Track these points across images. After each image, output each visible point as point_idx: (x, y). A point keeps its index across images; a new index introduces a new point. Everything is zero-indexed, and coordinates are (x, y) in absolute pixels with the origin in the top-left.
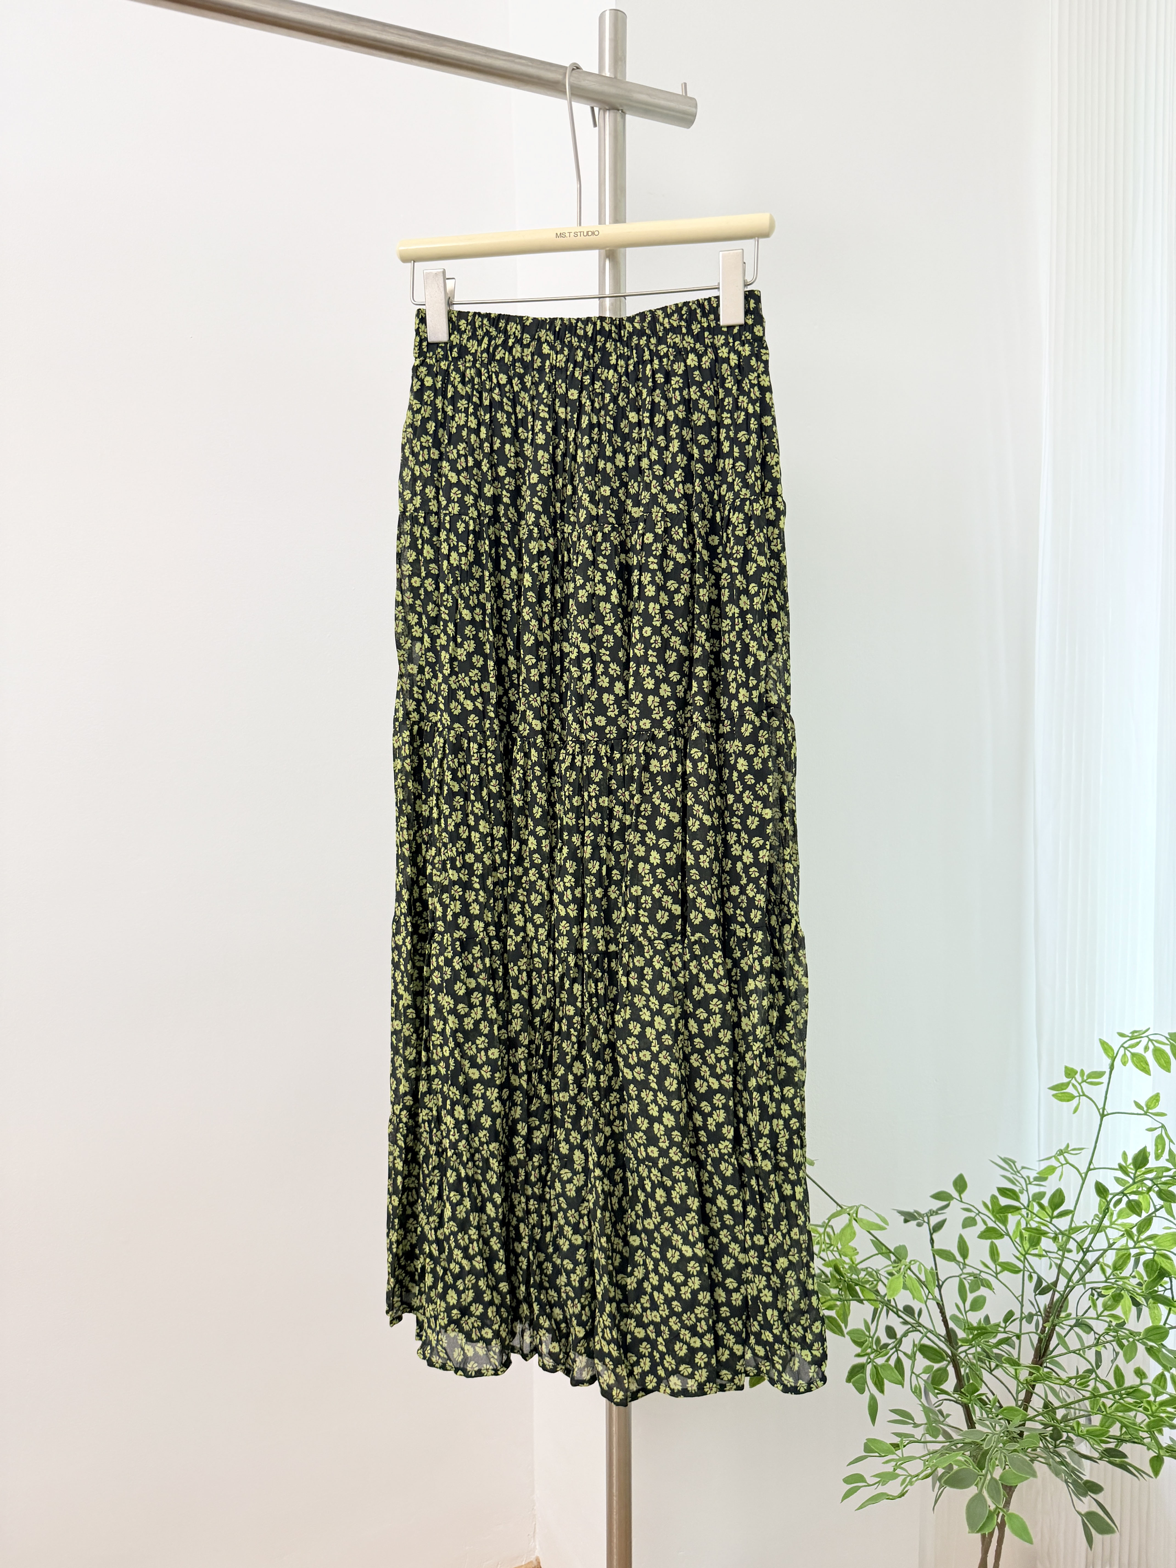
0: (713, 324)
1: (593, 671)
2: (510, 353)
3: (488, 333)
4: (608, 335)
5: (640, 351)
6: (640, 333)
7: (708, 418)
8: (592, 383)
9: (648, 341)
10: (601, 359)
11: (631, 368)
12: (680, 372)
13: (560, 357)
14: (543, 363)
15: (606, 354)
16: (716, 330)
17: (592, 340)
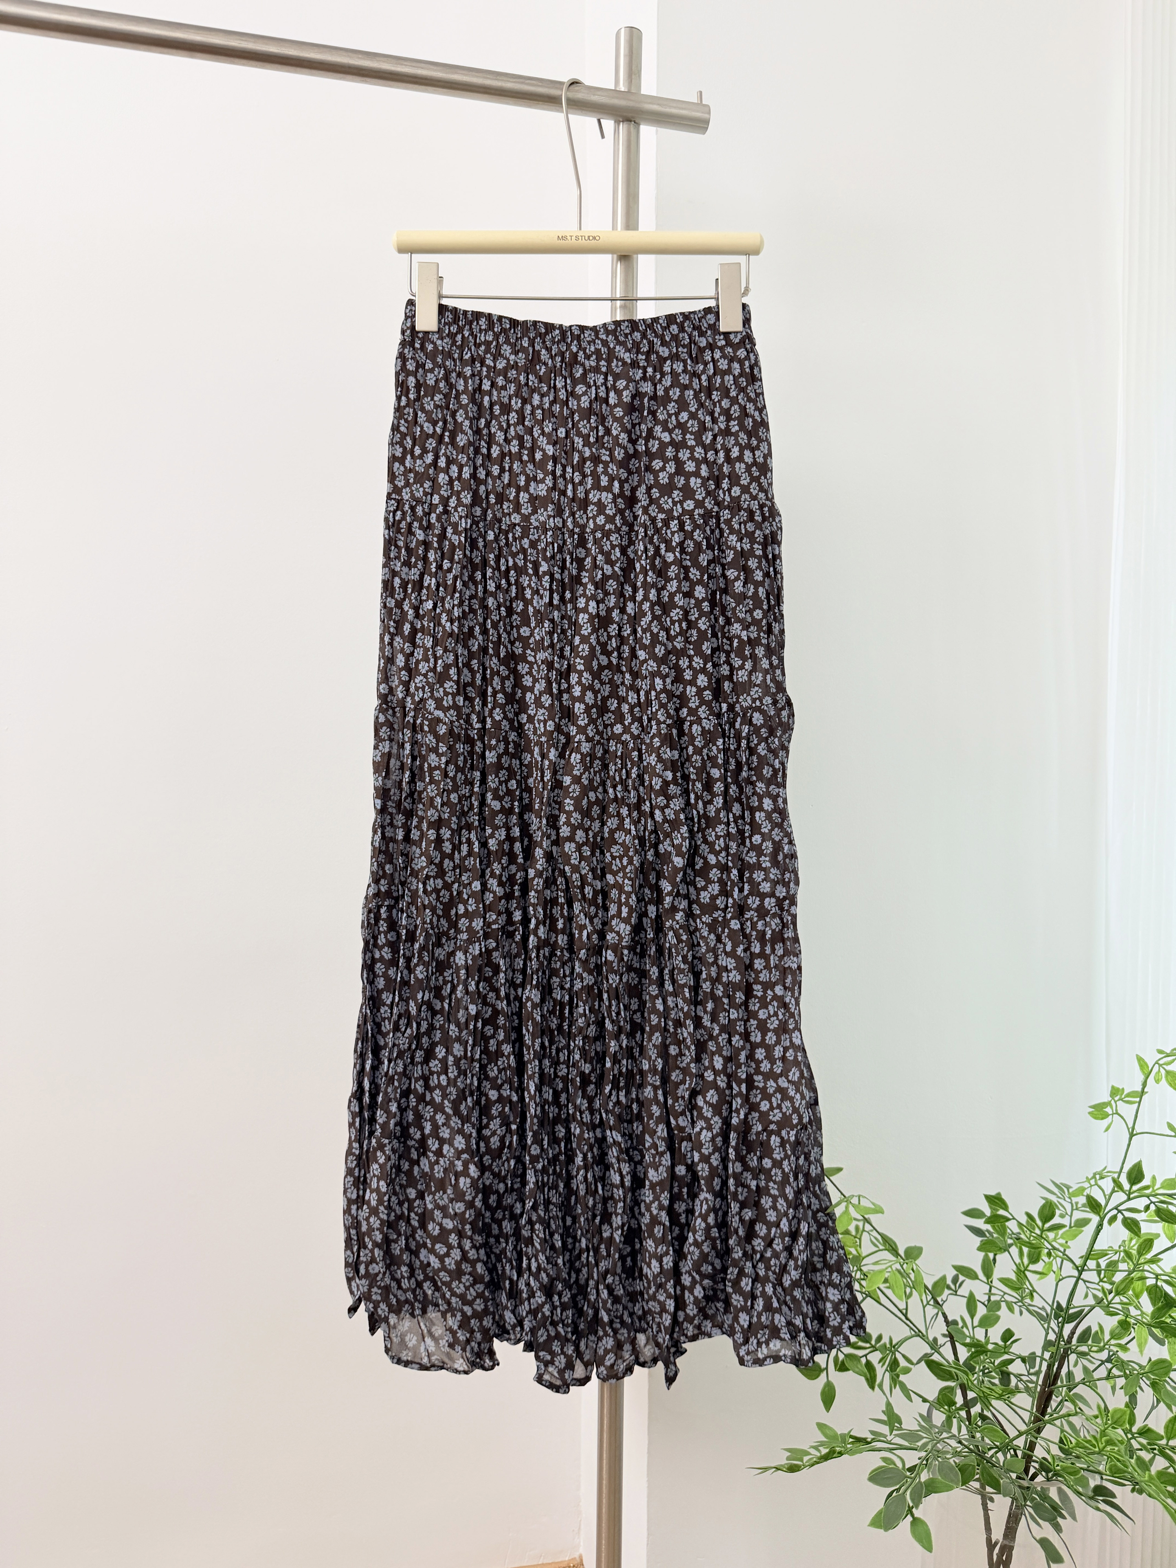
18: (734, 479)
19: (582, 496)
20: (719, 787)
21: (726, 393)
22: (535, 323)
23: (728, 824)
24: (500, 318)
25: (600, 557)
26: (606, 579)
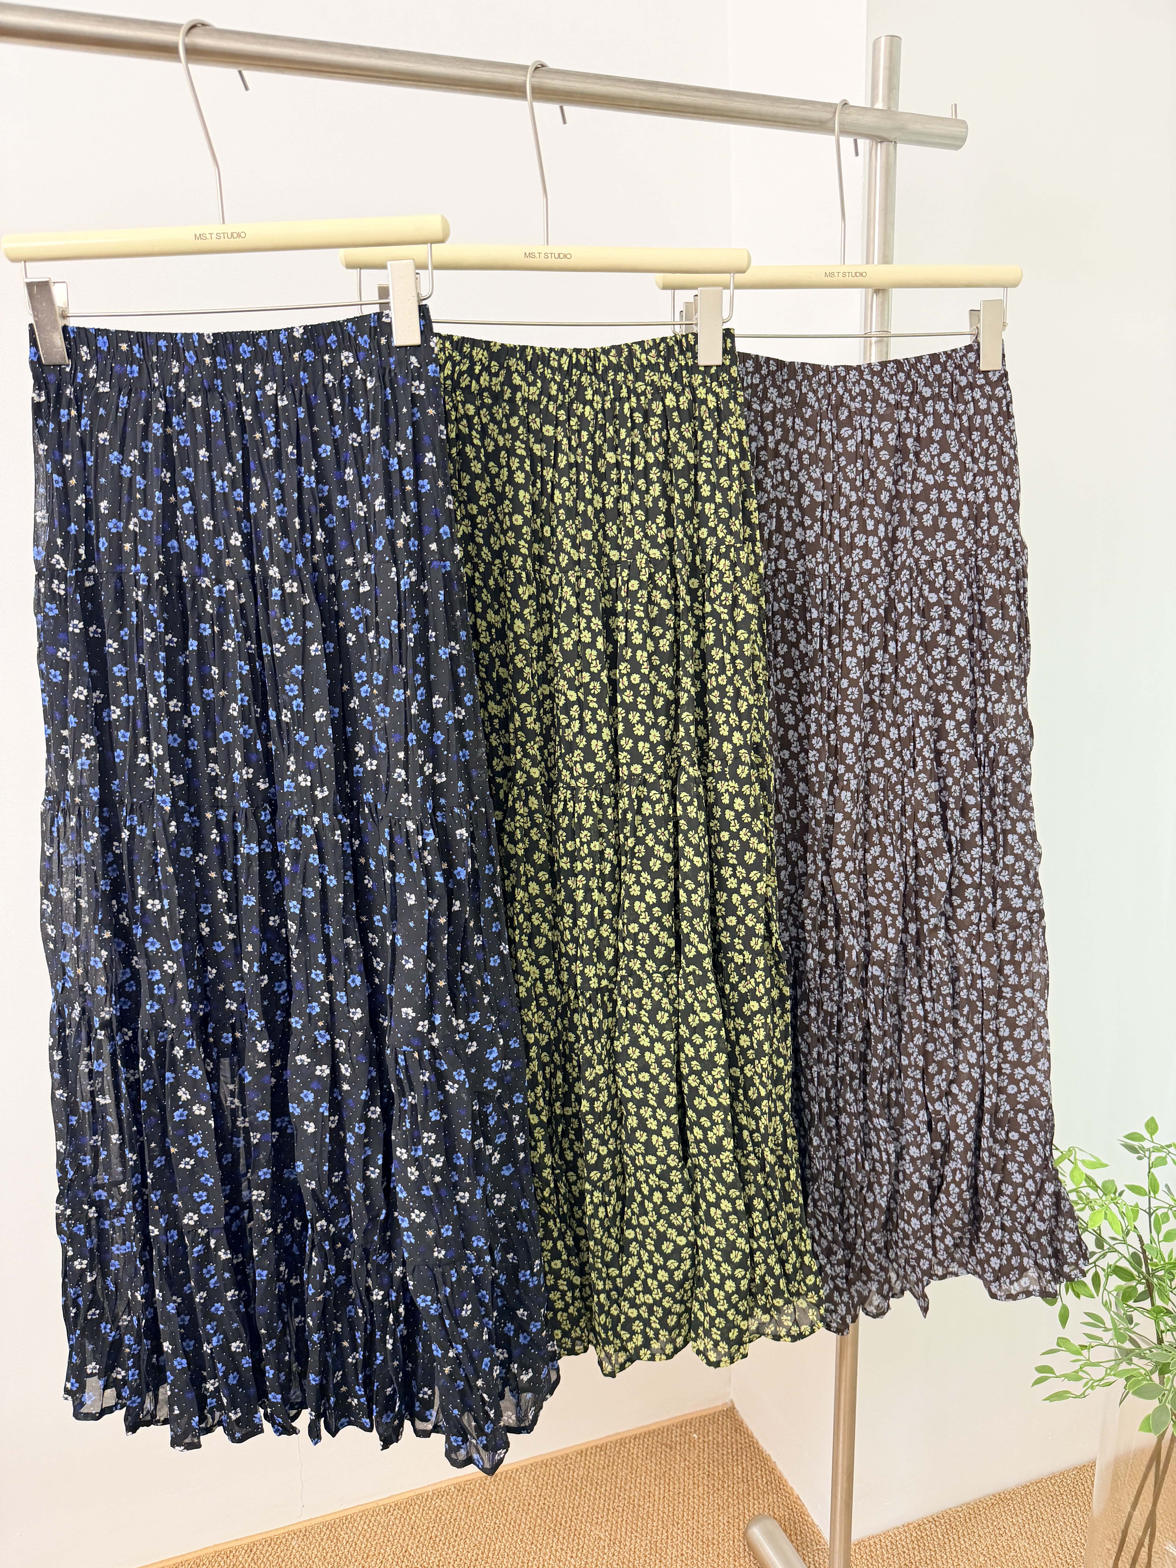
0: (690, 363)
1: (581, 718)
2: (478, 382)
3: (450, 358)
4: (583, 369)
5: (618, 389)
6: (617, 368)
7: (687, 462)
8: (569, 419)
9: (625, 377)
10: (577, 394)
11: (608, 405)
12: (659, 412)
13: (533, 389)
14: (514, 394)
15: (581, 389)
16: (693, 369)
17: (568, 374)
18: (992, 518)
19: (848, 540)
20: (974, 813)
21: (984, 431)
22: (803, 365)
23: (982, 847)
24: (768, 359)
25: (867, 601)
26: (871, 621)
